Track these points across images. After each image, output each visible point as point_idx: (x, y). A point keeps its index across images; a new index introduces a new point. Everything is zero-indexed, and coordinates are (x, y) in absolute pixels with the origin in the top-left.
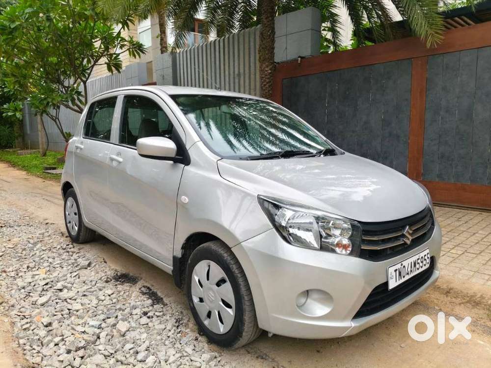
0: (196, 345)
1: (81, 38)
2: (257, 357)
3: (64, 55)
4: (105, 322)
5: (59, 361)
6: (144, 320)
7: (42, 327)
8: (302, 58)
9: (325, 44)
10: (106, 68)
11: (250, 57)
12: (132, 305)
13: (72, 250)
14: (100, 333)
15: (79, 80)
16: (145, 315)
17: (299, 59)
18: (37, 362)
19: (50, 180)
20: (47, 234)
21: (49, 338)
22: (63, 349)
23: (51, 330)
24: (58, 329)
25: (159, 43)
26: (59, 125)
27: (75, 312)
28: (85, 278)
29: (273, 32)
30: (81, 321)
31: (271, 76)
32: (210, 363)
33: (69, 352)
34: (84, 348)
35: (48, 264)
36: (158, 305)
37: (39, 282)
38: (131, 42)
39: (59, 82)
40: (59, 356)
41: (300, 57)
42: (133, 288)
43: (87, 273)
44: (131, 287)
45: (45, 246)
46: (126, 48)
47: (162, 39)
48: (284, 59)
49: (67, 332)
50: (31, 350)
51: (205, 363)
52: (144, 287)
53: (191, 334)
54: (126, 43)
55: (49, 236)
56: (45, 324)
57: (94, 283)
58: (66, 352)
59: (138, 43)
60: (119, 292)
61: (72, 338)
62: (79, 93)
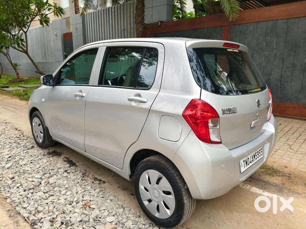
0: (93, 185)
1: (22, 4)
2: (123, 189)
3: (11, 14)
4: (44, 176)
5: (20, 195)
6: (65, 174)
7: (9, 179)
8: (161, 22)
9: (178, 11)
10: (39, 23)
11: (130, 19)
12: (58, 167)
13: (23, 138)
14: (41, 181)
15: (21, 31)
16: (65, 172)
17: (160, 23)
18: (8, 196)
19: (5, 95)
20: (6, 129)
21: (14, 184)
22: (21, 190)
23: (14, 181)
24: (18, 180)
25: (74, 6)
26: (9, 59)
27: (27, 172)
28: (31, 154)
29: (144, 6)
30: (30, 176)
31: (143, 33)
32: (99, 194)
33: (25, 191)
34: (33, 189)
35: (9, 146)
36: (72, 167)
37: (5, 156)
38: (55, 7)
39: (9, 32)
40: (19, 193)
41: (160, 21)
42: (59, 159)
43: (32, 151)
44: (58, 158)
45: (6, 136)
46: (52, 10)
47: (75, 4)
48: (151, 22)
49: (23, 181)
50: (4, 190)
51: (96, 193)
52: (65, 158)
53: (90, 180)
54: (52, 7)
55: (8, 130)
56: (11, 178)
57: (37, 156)
58: (23, 191)
59: (59, 8)
60: (51, 161)
61: (26, 184)
62: (22, 40)
